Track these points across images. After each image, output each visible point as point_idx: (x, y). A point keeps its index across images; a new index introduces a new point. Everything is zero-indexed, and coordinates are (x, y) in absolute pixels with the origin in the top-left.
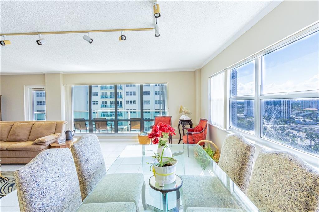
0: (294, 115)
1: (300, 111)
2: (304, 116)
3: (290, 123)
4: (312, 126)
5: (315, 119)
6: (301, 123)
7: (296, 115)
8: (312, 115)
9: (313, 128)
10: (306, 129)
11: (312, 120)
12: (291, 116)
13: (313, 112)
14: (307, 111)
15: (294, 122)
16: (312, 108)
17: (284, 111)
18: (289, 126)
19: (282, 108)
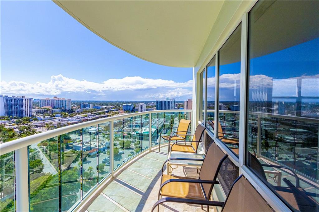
0: (35, 113)
1: (39, 109)
2: (43, 113)
3: (32, 120)
4: (50, 121)
5: (51, 115)
6: (42, 120)
7: (37, 113)
8: (48, 112)
9: (52, 122)
10: (47, 124)
11: (49, 116)
12: (32, 114)
13: (49, 109)
14: (44, 109)
15: (36, 120)
16: (48, 106)
17: (26, 110)
18: (32, 124)
19: (24, 107)
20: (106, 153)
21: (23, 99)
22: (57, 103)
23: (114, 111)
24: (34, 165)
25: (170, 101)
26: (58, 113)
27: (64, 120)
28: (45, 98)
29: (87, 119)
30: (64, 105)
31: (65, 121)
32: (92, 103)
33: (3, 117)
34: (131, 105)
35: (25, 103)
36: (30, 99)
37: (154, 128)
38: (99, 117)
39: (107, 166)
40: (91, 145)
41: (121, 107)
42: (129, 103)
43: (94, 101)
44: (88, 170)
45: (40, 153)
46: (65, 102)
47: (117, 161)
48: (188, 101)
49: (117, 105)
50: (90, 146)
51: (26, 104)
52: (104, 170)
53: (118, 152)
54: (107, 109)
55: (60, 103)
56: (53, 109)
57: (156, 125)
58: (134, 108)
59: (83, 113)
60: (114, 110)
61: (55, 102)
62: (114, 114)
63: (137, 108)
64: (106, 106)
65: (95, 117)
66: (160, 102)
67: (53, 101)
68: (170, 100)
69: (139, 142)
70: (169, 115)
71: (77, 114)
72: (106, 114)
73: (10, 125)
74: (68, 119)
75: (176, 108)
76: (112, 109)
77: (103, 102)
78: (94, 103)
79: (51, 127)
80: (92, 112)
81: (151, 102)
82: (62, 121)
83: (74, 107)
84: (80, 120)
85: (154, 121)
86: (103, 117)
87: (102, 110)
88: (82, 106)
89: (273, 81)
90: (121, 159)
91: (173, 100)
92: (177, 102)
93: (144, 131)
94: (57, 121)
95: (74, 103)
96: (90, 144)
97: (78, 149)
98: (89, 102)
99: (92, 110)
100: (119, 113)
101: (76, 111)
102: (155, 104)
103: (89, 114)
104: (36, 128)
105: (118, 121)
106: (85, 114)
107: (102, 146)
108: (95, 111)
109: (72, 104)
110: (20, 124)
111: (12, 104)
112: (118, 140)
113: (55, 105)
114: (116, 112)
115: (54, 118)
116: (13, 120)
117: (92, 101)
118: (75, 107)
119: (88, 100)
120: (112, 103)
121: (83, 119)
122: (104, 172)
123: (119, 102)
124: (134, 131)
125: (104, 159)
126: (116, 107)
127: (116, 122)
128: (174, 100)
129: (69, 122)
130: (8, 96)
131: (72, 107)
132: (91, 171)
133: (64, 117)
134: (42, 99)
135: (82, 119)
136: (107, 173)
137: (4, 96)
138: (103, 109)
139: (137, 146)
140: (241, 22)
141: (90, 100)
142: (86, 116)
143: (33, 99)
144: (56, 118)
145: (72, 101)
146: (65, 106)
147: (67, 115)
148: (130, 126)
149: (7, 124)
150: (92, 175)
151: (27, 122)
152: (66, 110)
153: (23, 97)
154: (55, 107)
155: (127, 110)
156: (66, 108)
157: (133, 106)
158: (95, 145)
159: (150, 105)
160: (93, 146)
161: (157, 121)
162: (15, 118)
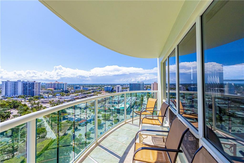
0: (42, 93)
1: (45, 90)
2: (47, 93)
3: (40, 98)
4: (52, 99)
5: (53, 94)
6: (47, 98)
7: (43, 93)
8: (51, 92)
9: (54, 99)
10: (50, 101)
11: (52, 95)
12: (40, 94)
13: (52, 90)
14: (49, 90)
15: (42, 98)
16: (51, 88)
17: (36, 91)
18: (40, 101)
19: (35, 89)
20: (92, 123)
21: (35, 83)
22: (57, 86)
23: (98, 92)
24: (40, 131)
25: (140, 84)
26: (58, 93)
27: (62, 98)
28: (49, 82)
29: (79, 98)
30: (62, 87)
31: (63, 99)
32: (82, 86)
33: (21, 96)
34: (110, 87)
35: (36, 86)
36: (39, 83)
37: (128, 105)
38: (87, 96)
39: (92, 133)
40: (81, 117)
41: (103, 88)
42: (109, 85)
43: (83, 84)
44: (79, 136)
45: (44, 123)
46: (63, 85)
47: (100, 130)
48: (154, 83)
49: (100, 87)
50: (80, 118)
51: (36, 87)
52: (90, 136)
53: (101, 123)
54: (93, 90)
55: (59, 86)
56: (55, 90)
57: (129, 102)
58: (113, 89)
59: (76, 93)
60: (97, 91)
61: (56, 85)
62: (98, 94)
63: (115, 89)
64: (92, 88)
65: (84, 96)
66: (132, 84)
67: (55, 84)
69: (116, 116)
70: (139, 95)
71: (71, 94)
72: (92, 93)
73: (24, 102)
74: (65, 97)
75: (145, 89)
76: (96, 90)
77: (90, 85)
78: (84, 86)
79: (53, 103)
80: (82, 92)
81: (125, 84)
82: (61, 98)
83: (69, 89)
84: (73, 98)
85: (128, 99)
86: (90, 96)
87: (89, 91)
88: (75, 87)
89: (223, 67)
90: (103, 128)
91: (142, 83)
92: (146, 84)
93: (120, 107)
94: (57, 99)
95: (69, 85)
96: (80, 116)
97: (72, 120)
98: (80, 85)
99: (82, 90)
100: (101, 93)
101: (71, 92)
102: (129, 86)
103: (80, 93)
104: (42, 104)
106: (77, 94)
107: (89, 118)
108: (84, 91)
109: (68, 87)
110: (32, 101)
111: (27, 87)
112: (101, 114)
113: (56, 87)
114: (99, 92)
115: (55, 97)
116: (27, 98)
117: (82, 84)
118: (70, 89)
119: (79, 83)
120: (96, 86)
121: (76, 97)
122: (90, 138)
123: (102, 84)
124: (113, 106)
125: (90, 128)
126: (99, 88)
127: (100, 100)
128: (143, 83)
129: (66, 100)
130: (25, 81)
131: (68, 89)
132: (81, 137)
133: (62, 96)
134: (47, 83)
135: (75, 97)
136: (93, 138)
137: (22, 81)
138: (90, 90)
139: (115, 118)
140: (195, 23)
141: (81, 83)
142: (78, 95)
143: (41, 83)
144: (56, 96)
145: (68, 84)
146: (63, 87)
147: (64, 94)
148: (110, 103)
149: (23, 101)
150: (82, 140)
151: (37, 99)
152: (63, 90)
153: (34, 81)
154: (56, 89)
155: (107, 91)
156: (63, 89)
157: (112, 88)
158: (84, 117)
159: (125, 87)
160: (82, 118)
161: (130, 99)
162: (28, 97)
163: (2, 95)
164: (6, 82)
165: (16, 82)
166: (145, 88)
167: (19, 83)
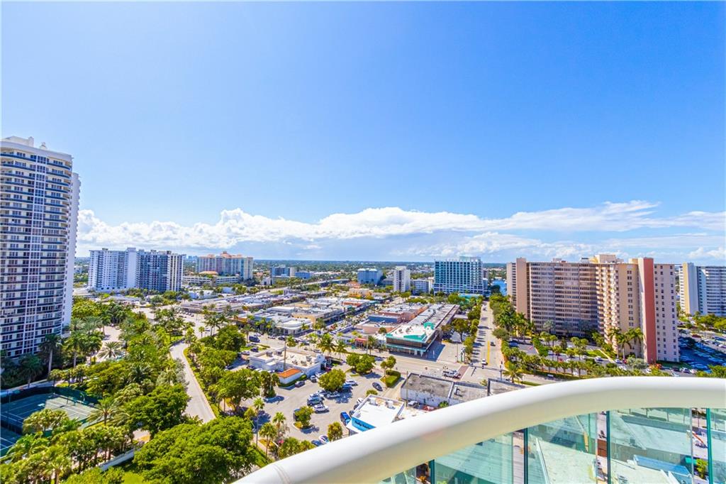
0: (186, 283)
1: (194, 277)
2: (201, 284)
3: (181, 299)
4: (212, 302)
5: (214, 288)
6: (197, 298)
7: (190, 284)
8: (211, 283)
9: (214, 303)
10: (205, 308)
11: (211, 292)
12: (182, 286)
13: (212, 277)
14: (204, 276)
15: (187, 297)
16: (210, 270)
17: (171, 278)
18: (180, 306)
19: (169, 273)
20: (318, 380)
21: (169, 256)
22: (226, 265)
23: (338, 285)
25: (468, 263)
26: (227, 286)
27: (238, 300)
28: (206, 255)
29: (283, 300)
30: (240, 270)
31: (239, 302)
32: (294, 266)
33: (133, 291)
34: (375, 270)
35: (172, 264)
36: (180, 257)
37: (430, 328)
38: (307, 297)
39: (317, 412)
40: (285, 359)
41: (355, 275)
42: (371, 265)
43: (298, 261)
44: (275, 420)
45: (184, 370)
46: (242, 262)
47: (342, 404)
48: (515, 262)
49: (347, 270)
50: (283, 361)
51: (172, 266)
52: (310, 423)
53: (344, 381)
54: (324, 280)
55: (232, 264)
56: (220, 277)
57: (434, 321)
58: (383, 277)
59: (275, 287)
60: (337, 282)
61: (224, 261)
62: (338, 291)
63: (389, 277)
64: (322, 273)
65: (298, 296)
66: (443, 264)
67: (220, 260)
68: (468, 261)
69: (392, 361)
70: (466, 297)
71: (262, 288)
72: (322, 289)
73: (141, 307)
74: (245, 298)
75: (484, 279)
76: (334, 278)
77: (317, 263)
78: (299, 266)
79: (211, 313)
80: (292, 284)
81: (422, 264)
82: (234, 301)
83: (258, 274)
84: (267, 302)
86: (315, 295)
87: (314, 281)
88: (274, 270)
90: (350, 400)
91: (477, 261)
92: (487, 266)
93: (406, 334)
94: (224, 302)
95: (259, 265)
96: (283, 358)
97: (260, 367)
98: (288, 264)
99: (293, 279)
100: (349, 288)
101: (262, 282)
102: (433, 269)
103: (285, 288)
104: (184, 315)
105: (346, 307)
106: (278, 290)
107: (308, 363)
108: (299, 283)
109: (254, 268)
110: (159, 305)
111: (149, 266)
112: (345, 352)
113: (224, 269)
114: (342, 285)
115: (220, 296)
116: (148, 297)
117: (294, 262)
118: (261, 274)
119: (286, 259)
120: (335, 266)
121: (275, 299)
122: (310, 427)
123: (351, 264)
124: (383, 331)
125: (312, 395)
126: (344, 275)
127: (343, 309)
128: (479, 260)
129: (247, 305)
130: (145, 251)
131: (255, 273)
132: (281, 424)
133: (238, 293)
134: (202, 256)
135: (272, 299)
136: (317, 430)
137: (137, 250)
138: (315, 279)
139: (389, 369)
141: (291, 259)
142: (281, 294)
143: (187, 257)
144: (223, 295)
145: (257, 261)
146: (242, 270)
147: (245, 289)
148: (372, 320)
149: (138, 303)
150: (284, 433)
151: (171, 301)
152: (243, 278)
153: (168, 252)
154: (222, 273)
155: (367, 282)
156: (242, 275)
157: (380, 273)
158: (293, 359)
159: (420, 272)
160: (289, 362)
161: (437, 311)
162: (152, 294)
163: (89, 287)
164: (99, 252)
165: (123, 253)
166: (485, 277)
167: (130, 254)
